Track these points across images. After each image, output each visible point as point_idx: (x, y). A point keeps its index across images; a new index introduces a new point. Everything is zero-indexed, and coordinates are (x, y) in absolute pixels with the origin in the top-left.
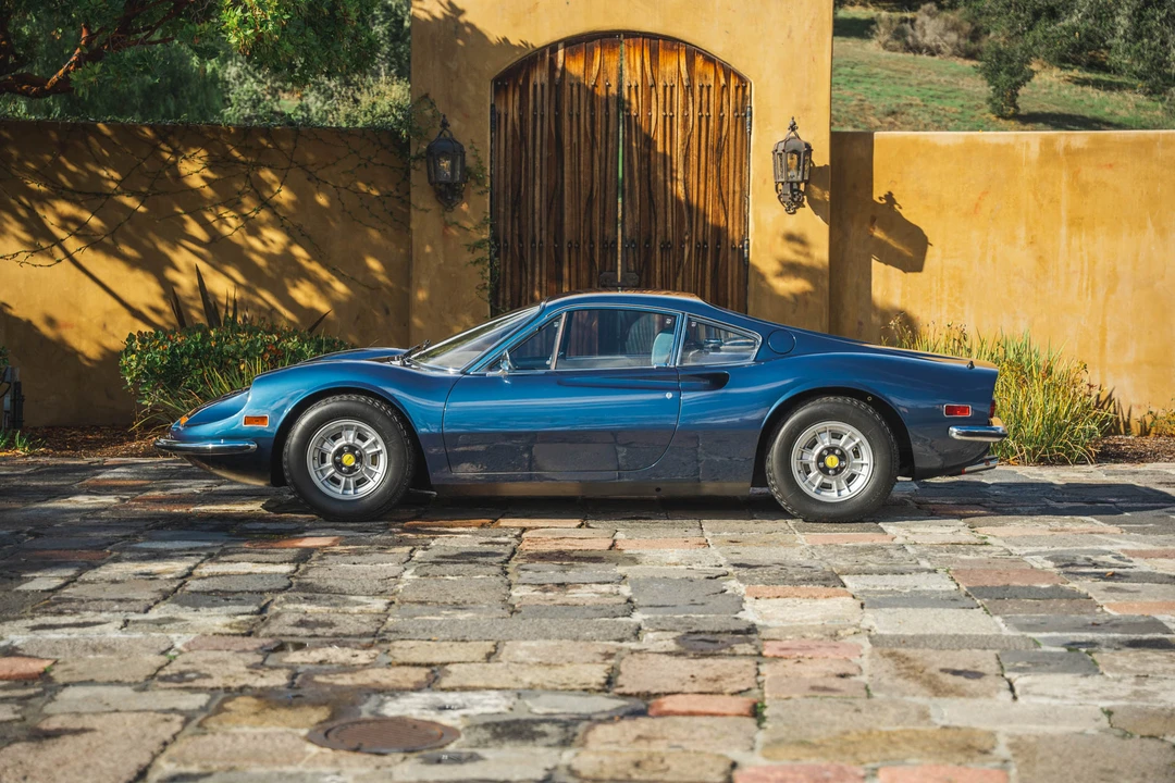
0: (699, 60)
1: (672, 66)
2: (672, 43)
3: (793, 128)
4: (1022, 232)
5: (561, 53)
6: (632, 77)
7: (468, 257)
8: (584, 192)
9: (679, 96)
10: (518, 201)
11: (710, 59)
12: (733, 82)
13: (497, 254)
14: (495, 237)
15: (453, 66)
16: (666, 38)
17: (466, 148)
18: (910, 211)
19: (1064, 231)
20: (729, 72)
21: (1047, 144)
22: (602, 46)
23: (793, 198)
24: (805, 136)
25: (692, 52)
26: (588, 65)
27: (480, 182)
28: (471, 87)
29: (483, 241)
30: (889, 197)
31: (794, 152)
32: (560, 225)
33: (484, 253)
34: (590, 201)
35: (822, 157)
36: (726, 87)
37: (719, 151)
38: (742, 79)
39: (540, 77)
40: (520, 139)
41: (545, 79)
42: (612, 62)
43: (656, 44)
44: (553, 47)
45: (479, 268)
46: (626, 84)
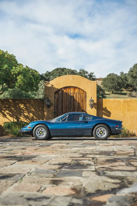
0: (80, 90)
1: (77, 90)
2: (77, 88)
3: (91, 98)
4: (121, 111)
5: (63, 89)
6: (72, 92)
7: (51, 114)
8: (66, 106)
9: (78, 94)
10: (57, 108)
11: (81, 90)
12: (84, 92)
13: (55, 114)
14: (54, 112)
15: (49, 91)
16: (76, 87)
17: (51, 101)
18: (108, 109)
19: (127, 111)
20: (84, 91)
21: (124, 100)
22: (68, 88)
23: (92, 107)
24: (93, 99)
25: (79, 89)
26: (66, 91)
27: (53, 105)
28: (52, 94)
29: (53, 112)
30: (106, 107)
31: (91, 101)
32: (63, 111)
33: (53, 114)
34: (67, 107)
35: (95, 102)
36: (83, 93)
37: (83, 101)
38: (85, 92)
39: (60, 92)
40: (58, 100)
41: (61, 92)
42: (69, 90)
43: (75, 88)
44: (62, 88)
45: (52, 116)
46: (71, 93)
